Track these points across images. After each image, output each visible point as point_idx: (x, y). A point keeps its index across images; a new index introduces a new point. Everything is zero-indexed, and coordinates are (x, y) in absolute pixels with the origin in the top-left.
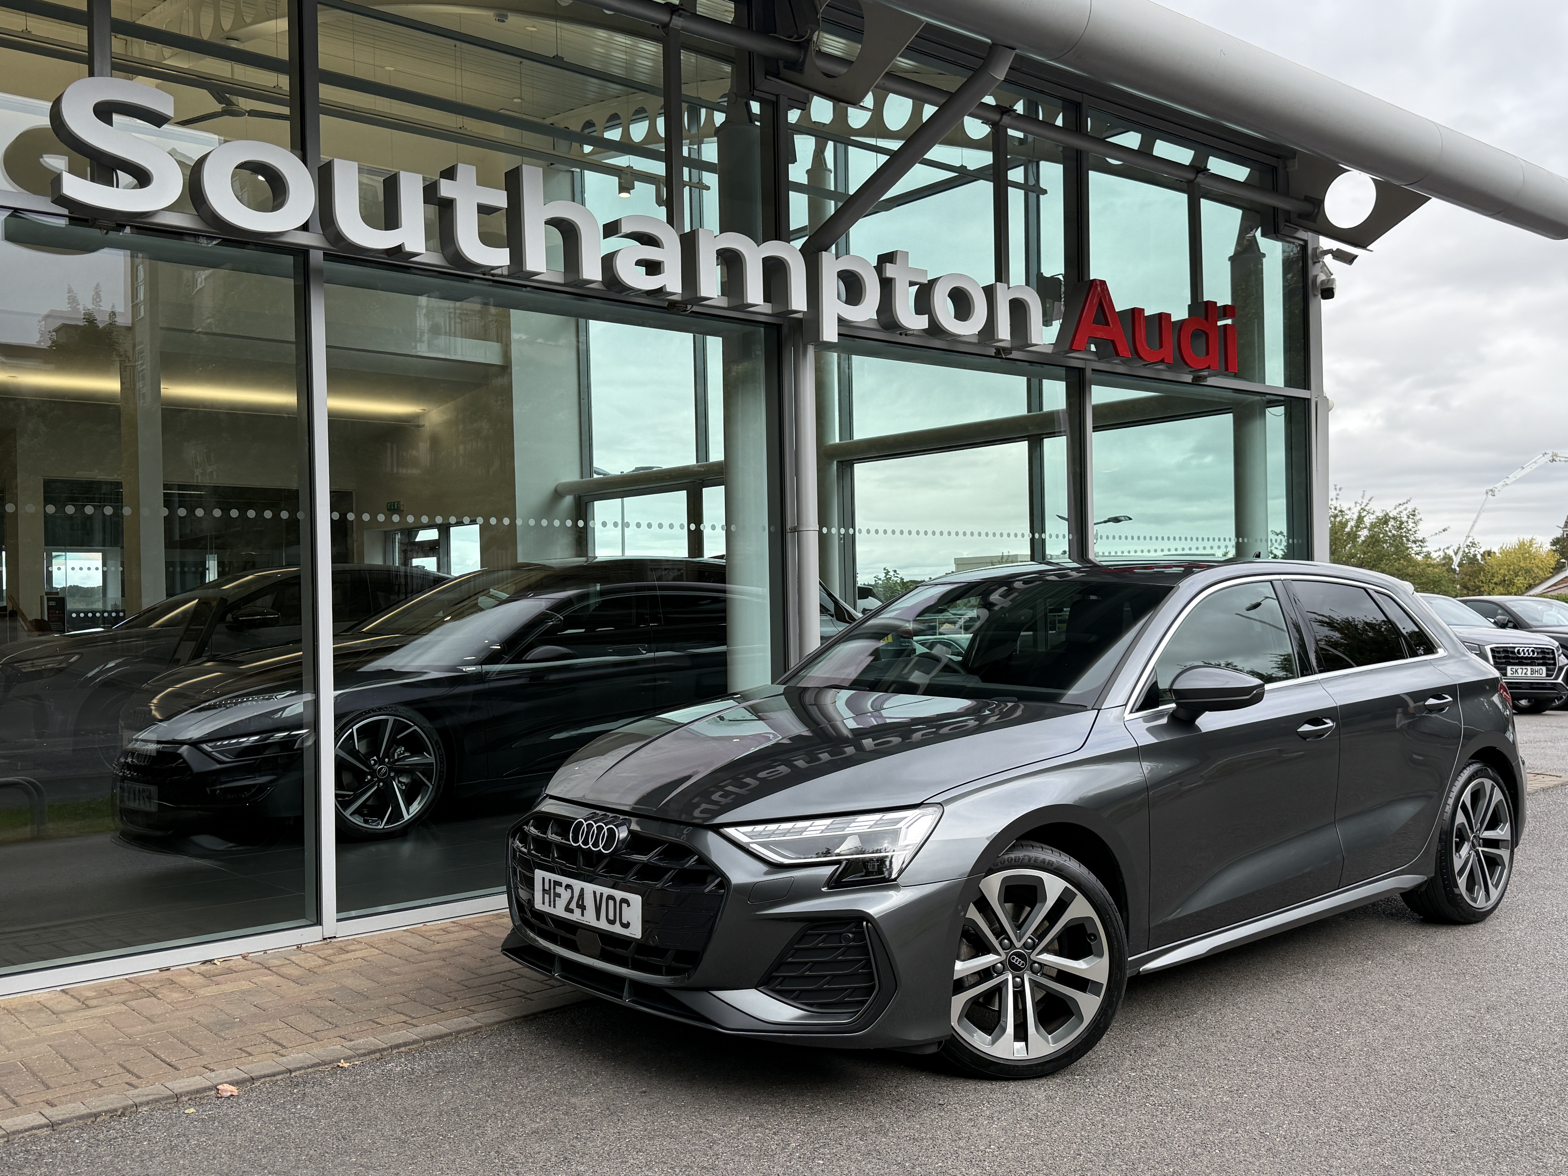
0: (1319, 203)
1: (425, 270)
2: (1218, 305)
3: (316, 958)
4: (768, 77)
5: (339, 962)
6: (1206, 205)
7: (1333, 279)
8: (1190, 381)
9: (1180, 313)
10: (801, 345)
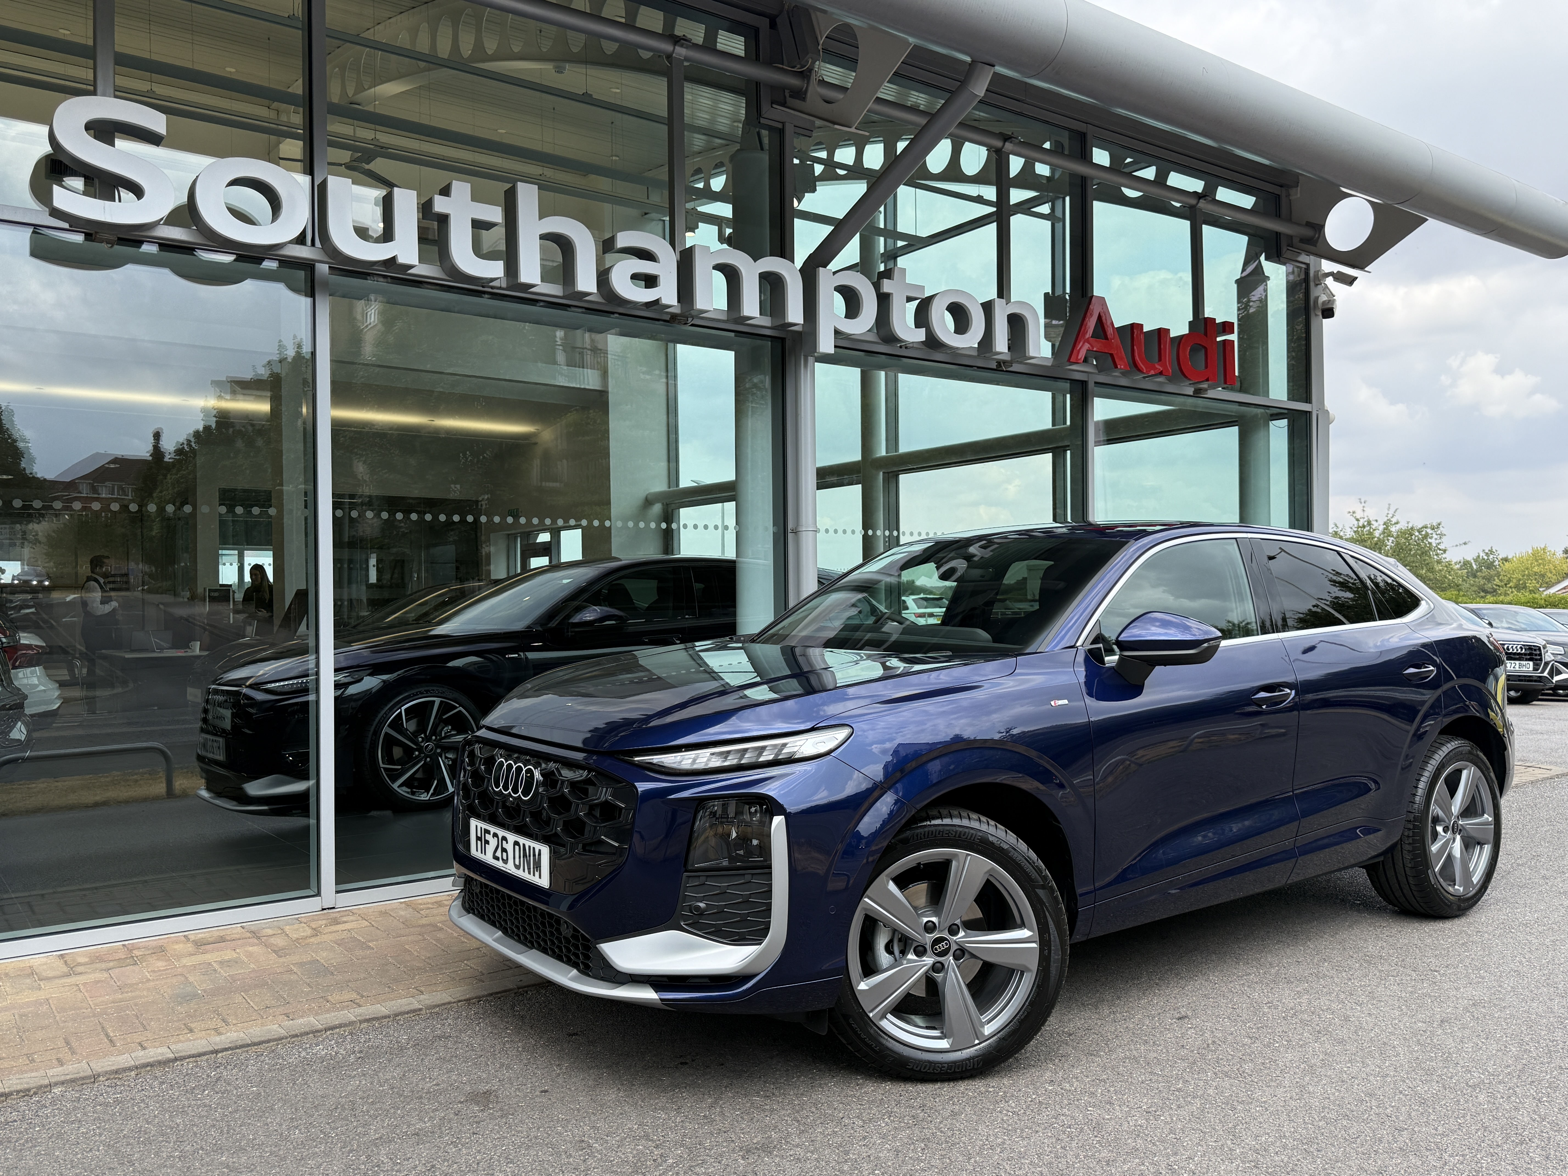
0: (1319, 228)
1: (418, 282)
2: (1217, 322)
3: (307, 928)
4: (774, 106)
5: (327, 933)
6: (1207, 230)
7: (1334, 300)
8: (1191, 394)
9: (1179, 329)
10: (802, 357)
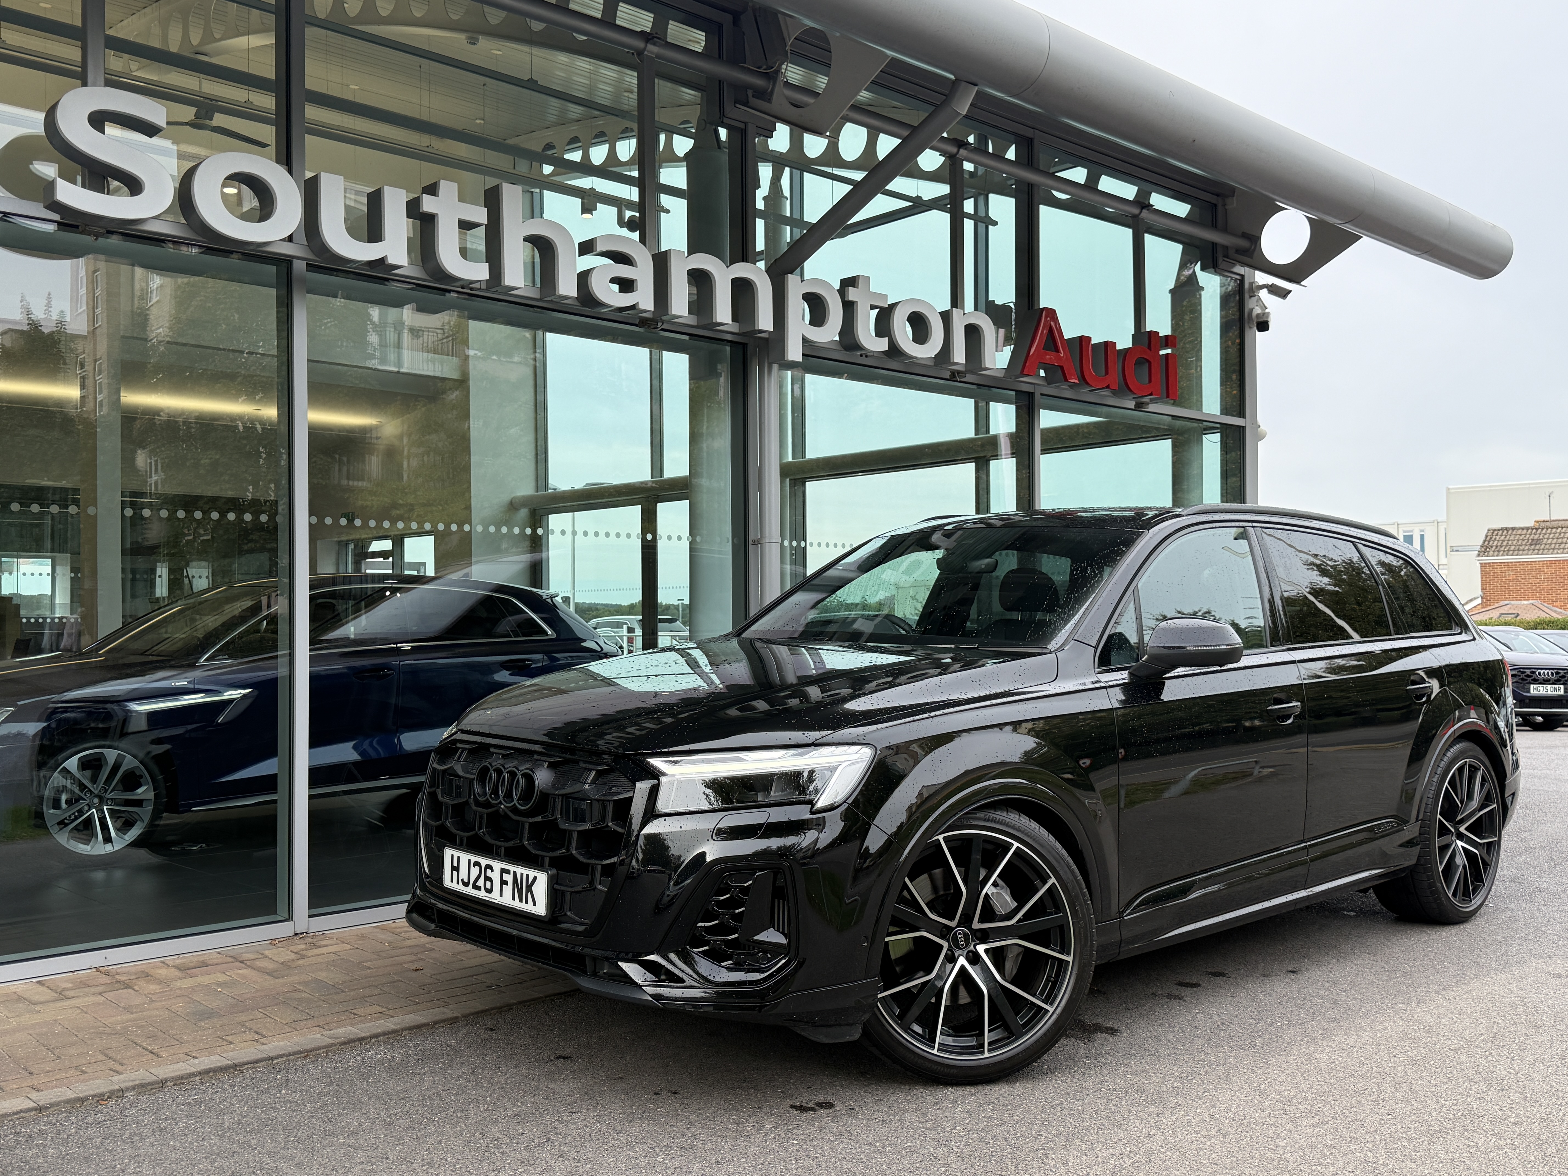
0: (1255, 240)
1: (404, 282)
2: (1161, 335)
3: (289, 952)
4: (738, 106)
6: (1149, 240)
7: (1269, 313)
9: (1124, 341)
10: (768, 364)
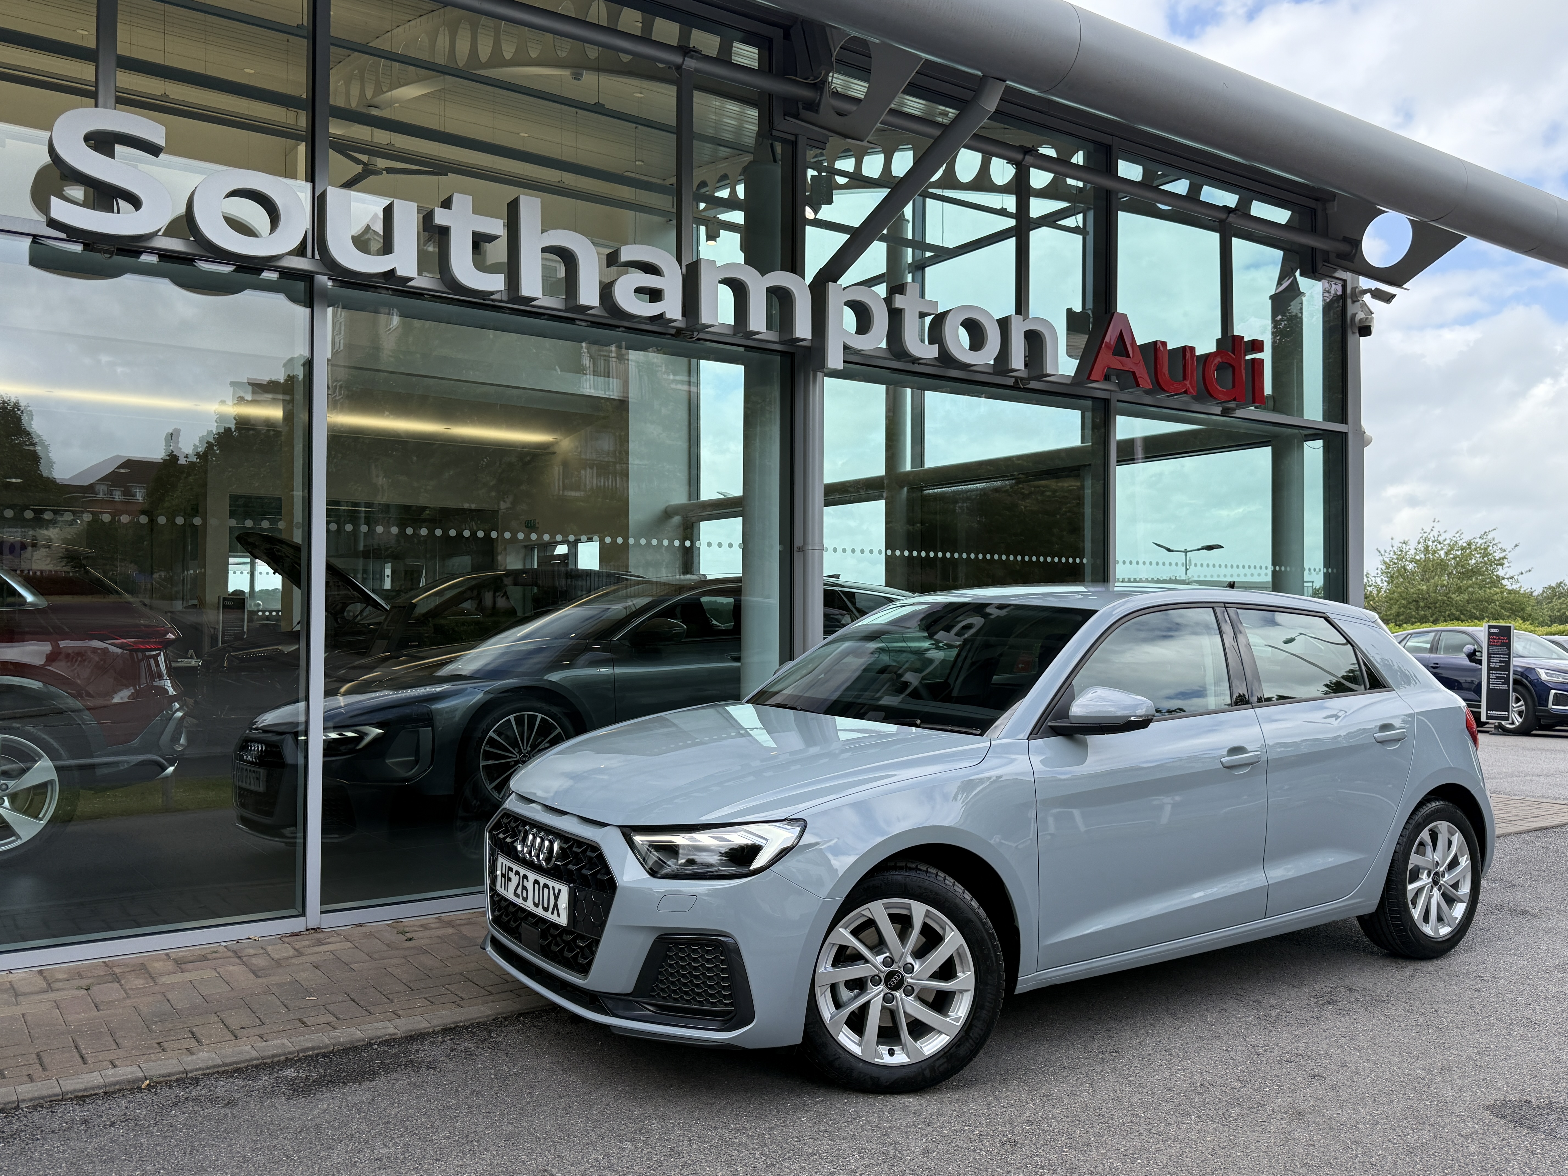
0: (1356, 244)
1: (418, 294)
2: (1246, 339)
3: (290, 949)
5: (313, 954)
6: (1237, 244)
7: (1372, 317)
8: (1219, 413)
9: (1206, 347)
10: (811, 372)
